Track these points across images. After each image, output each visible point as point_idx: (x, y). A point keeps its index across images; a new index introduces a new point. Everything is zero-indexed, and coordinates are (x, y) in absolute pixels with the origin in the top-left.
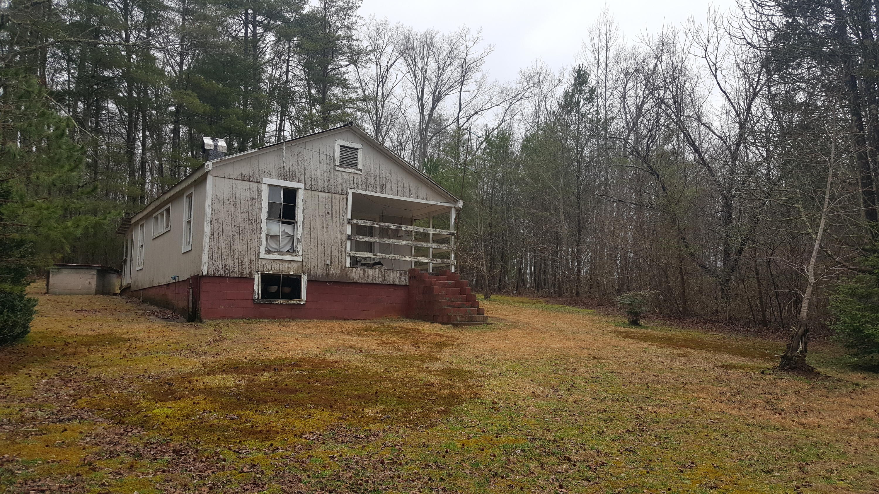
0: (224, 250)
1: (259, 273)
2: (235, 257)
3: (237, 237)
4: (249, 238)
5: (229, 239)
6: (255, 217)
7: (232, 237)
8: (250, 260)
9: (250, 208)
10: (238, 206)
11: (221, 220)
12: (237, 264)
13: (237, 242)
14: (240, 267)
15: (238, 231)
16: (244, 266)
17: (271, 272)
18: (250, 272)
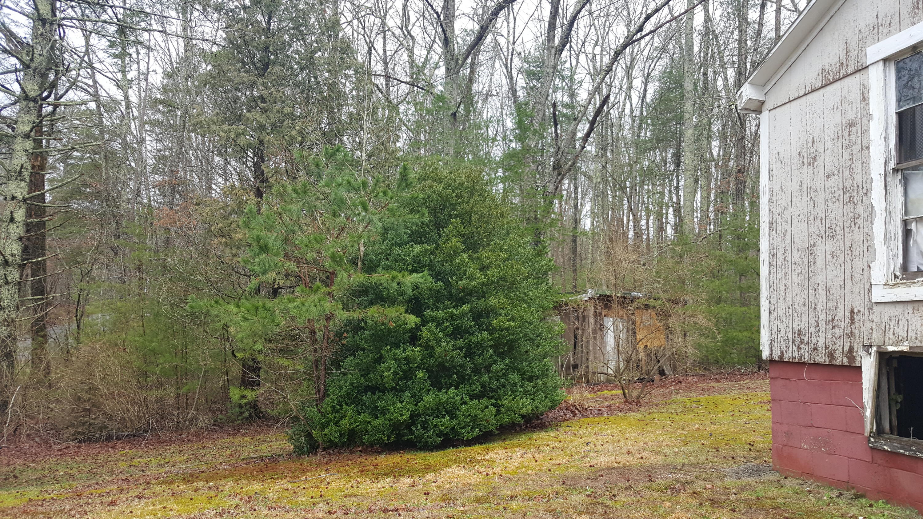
0: (796, 291)
1: (874, 349)
2: (819, 308)
3: (820, 249)
4: (848, 244)
5: (805, 259)
6: (858, 178)
7: (810, 250)
8: (852, 312)
9: (847, 156)
10: (820, 160)
11: (787, 216)
12: (823, 327)
13: (820, 262)
14: (829, 335)
15: (823, 232)
16: (837, 330)
17: (904, 348)
18: (851, 350)
